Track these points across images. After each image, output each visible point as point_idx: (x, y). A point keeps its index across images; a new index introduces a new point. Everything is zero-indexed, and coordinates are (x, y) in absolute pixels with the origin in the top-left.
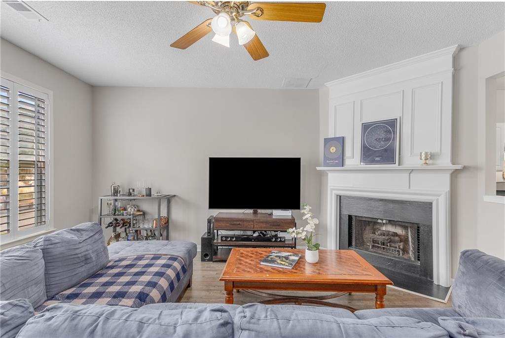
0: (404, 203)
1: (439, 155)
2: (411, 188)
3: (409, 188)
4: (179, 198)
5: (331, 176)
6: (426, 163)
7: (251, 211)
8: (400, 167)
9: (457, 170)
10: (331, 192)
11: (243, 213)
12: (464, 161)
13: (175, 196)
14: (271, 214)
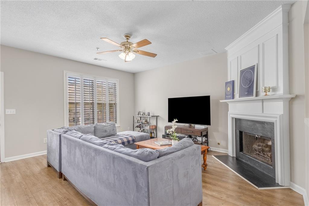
0: (263, 123)
1: (277, 88)
2: (264, 112)
3: (263, 112)
4: (160, 117)
5: (230, 105)
6: (266, 95)
7: (187, 125)
8: (257, 98)
9: (292, 98)
10: (229, 115)
11: (184, 126)
12: (297, 91)
13: (158, 116)
14: (194, 127)
